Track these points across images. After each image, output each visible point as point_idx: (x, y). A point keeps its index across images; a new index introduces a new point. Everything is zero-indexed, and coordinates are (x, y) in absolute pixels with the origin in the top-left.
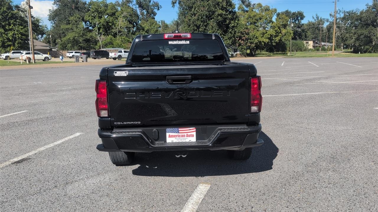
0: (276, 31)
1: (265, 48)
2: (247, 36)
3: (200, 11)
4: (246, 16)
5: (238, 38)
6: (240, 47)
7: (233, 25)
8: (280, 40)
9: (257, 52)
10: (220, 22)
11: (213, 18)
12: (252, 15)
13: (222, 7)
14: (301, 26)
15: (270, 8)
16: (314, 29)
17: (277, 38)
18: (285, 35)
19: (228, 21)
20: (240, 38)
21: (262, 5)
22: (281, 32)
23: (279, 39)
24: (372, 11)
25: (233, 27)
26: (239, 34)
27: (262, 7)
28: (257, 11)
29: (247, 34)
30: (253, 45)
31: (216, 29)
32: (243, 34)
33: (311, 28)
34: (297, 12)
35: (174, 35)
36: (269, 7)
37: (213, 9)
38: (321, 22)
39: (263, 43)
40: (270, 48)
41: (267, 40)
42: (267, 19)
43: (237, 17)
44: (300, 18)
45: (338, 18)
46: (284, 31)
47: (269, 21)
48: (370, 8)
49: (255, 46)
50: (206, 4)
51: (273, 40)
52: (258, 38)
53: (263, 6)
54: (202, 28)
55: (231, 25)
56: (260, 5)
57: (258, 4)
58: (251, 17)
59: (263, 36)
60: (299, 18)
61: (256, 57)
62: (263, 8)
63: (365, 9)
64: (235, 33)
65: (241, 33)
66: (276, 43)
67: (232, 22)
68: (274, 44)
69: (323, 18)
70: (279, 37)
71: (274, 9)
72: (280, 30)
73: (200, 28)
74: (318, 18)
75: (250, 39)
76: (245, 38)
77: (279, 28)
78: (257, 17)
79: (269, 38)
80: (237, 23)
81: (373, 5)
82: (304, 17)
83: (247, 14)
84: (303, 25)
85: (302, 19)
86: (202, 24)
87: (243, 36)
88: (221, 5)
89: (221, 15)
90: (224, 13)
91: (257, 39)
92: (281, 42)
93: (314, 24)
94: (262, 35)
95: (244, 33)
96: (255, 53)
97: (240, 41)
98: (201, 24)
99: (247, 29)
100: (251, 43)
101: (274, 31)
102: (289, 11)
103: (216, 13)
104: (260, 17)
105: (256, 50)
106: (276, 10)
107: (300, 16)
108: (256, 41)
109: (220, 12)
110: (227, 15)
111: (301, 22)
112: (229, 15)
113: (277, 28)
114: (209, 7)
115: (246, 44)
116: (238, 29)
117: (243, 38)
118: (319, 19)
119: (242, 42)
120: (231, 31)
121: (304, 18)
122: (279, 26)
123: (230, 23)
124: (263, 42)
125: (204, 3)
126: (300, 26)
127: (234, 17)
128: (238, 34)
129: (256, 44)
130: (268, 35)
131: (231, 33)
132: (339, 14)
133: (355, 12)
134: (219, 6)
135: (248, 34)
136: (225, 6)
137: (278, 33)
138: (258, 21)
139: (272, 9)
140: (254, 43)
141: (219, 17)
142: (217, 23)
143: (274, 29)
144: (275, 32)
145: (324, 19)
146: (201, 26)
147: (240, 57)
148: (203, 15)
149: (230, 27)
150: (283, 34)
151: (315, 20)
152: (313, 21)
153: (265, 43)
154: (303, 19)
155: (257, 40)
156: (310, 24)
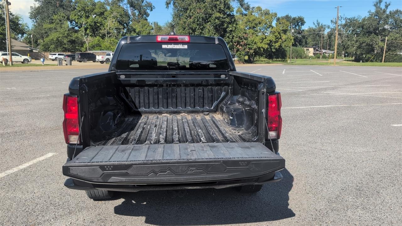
0: (276, 36)
1: (264, 54)
2: (245, 41)
3: (195, 13)
4: (245, 19)
5: (236, 43)
6: (238, 52)
7: (230, 29)
8: (280, 46)
9: (255, 59)
10: (217, 25)
11: (210, 21)
12: (251, 19)
13: (220, 9)
14: (302, 32)
15: (271, 12)
16: (315, 35)
17: (277, 44)
18: (286, 41)
19: (226, 25)
20: (238, 43)
22: (281, 38)
23: (279, 45)
24: (374, 18)
25: (231, 31)
26: (237, 39)
27: (262, 10)
28: (256, 14)
29: (245, 39)
30: (252, 51)
31: (212, 33)
32: (241, 39)
33: (312, 34)
34: (297, 17)
35: (169, 38)
36: (269, 11)
37: (210, 11)
38: (322, 28)
39: (262, 49)
40: (269, 55)
41: (267, 46)
42: (266, 23)
43: (235, 20)
44: (301, 24)
45: (339, 24)
46: (284, 37)
47: (269, 26)
48: (372, 15)
49: (254, 52)
50: (203, 6)
51: (273, 46)
52: (257, 44)
53: (263, 10)
54: (198, 31)
55: (228, 29)
56: (259, 9)
57: (257, 8)
58: (250, 21)
59: (262, 42)
60: (300, 24)
61: (254, 64)
62: (262, 11)
63: (367, 16)
64: (233, 38)
65: (239, 37)
66: (276, 49)
67: (230, 26)
68: (274, 50)
69: (324, 24)
70: (279, 43)
71: (274, 13)
72: (280, 35)
73: (196, 31)
74: (318, 24)
75: (249, 45)
76: (243, 43)
77: (279, 33)
78: (257, 22)
79: (269, 44)
80: (235, 27)
81: (375, 12)
82: (305, 22)
83: (246, 17)
84: (303, 31)
85: (302, 24)
86: (198, 27)
87: (241, 41)
88: (218, 7)
89: (218, 18)
90: (222, 16)
91: (256, 45)
92: (281, 48)
93: (314, 31)
94: (261, 41)
95: (243, 37)
96: (253, 59)
98: (196, 27)
99: (245, 33)
100: (250, 49)
101: (274, 37)
102: (289, 16)
103: (214, 16)
104: (259, 21)
105: (254, 57)
106: (276, 14)
107: (300, 21)
108: (255, 47)
109: (218, 15)
110: (225, 18)
111: (301, 28)
112: (226, 18)
113: (277, 34)
114: (206, 9)
115: (244, 49)
116: (236, 33)
117: (241, 43)
118: (320, 25)
119: (240, 47)
120: (228, 35)
121: (305, 24)
122: (279, 31)
123: (227, 27)
124: (262, 47)
125: (200, 4)
126: (301, 32)
127: (233, 20)
128: (236, 39)
129: (255, 50)
130: (268, 40)
131: (228, 37)
132: (340, 20)
133: (357, 19)
134: (216, 8)
135: (246, 39)
136: (223, 9)
137: (277, 38)
138: (257, 25)
139: (272, 13)
140: (253, 49)
141: (217, 20)
142: (214, 26)
143: (274, 34)
144: (275, 38)
145: (325, 25)
146: (197, 29)
147: (237, 63)
148: (199, 18)
149: (228, 31)
150: (283, 40)
151: (316, 26)
152: (314, 27)
153: (264, 49)
154: (303, 25)
155: (256, 46)
156: (310, 30)
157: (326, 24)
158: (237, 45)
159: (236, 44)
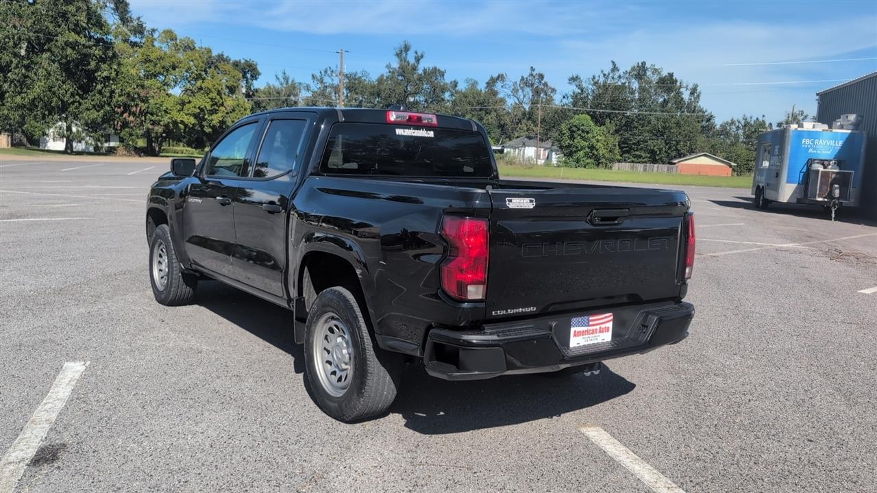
0: (212, 99)
1: (184, 137)
2: (143, 106)
3: (8, 25)
4: (139, 54)
5: (119, 108)
6: (127, 130)
7: (105, 74)
8: (222, 122)
9: (165, 146)
10: (69, 62)
11: (49, 50)
12: (153, 57)
13: (77, 25)
14: (253, 94)
15: (197, 46)
16: (279, 103)
17: (214, 116)
18: (234, 110)
19: (93, 64)
20: (126, 108)
21: (175, 36)
22: (222, 105)
23: (221, 119)
24: (397, 79)
25: (108, 78)
26: (123, 99)
27: (176, 39)
28: (161, 47)
29: (143, 101)
30: (159, 129)
31: (57, 80)
32: (133, 100)
33: (273, 100)
34: (243, 61)
35: (410, 117)
36: (193, 42)
37: (51, 27)
38: (293, 89)
39: (181, 126)
40: (197, 139)
41: (192, 120)
42: (190, 68)
43: (115, 55)
44: (252, 76)
45: (328, 84)
46: (230, 102)
47: (197, 75)
48: (393, 73)
49: (164, 132)
50: (29, 12)
51: (205, 120)
52: (170, 113)
53: (179, 37)
54: (17, 71)
55: (99, 73)
56: (170, 35)
57: (165, 32)
58: (150, 61)
59: (182, 110)
60: (249, 76)
61: (161, 158)
62: (178, 42)
63: (385, 75)
64: (111, 97)
65: (128, 95)
66: (213, 127)
67: (103, 66)
68: (208, 130)
69: (297, 81)
70: (220, 114)
71: (205, 49)
72: (221, 98)
73: (10, 71)
74: (286, 79)
75: (152, 114)
76: (139, 109)
77: (219, 93)
78: (167, 63)
79: (196, 116)
80: (115, 70)
81: (399, 68)
82: (259, 74)
83: (140, 50)
84: (257, 91)
85: (254, 77)
86: (15, 61)
87: (133, 103)
88: (72, 19)
89: (73, 46)
90: (83, 41)
91: (169, 115)
92: (224, 127)
93: (278, 93)
94: (179, 107)
95: (136, 96)
96: (160, 148)
97: (126, 115)
98: (12, 62)
99: (143, 87)
100: (154, 123)
101: (209, 100)
102: (225, 57)
103: (61, 40)
104: (173, 63)
105: (162, 142)
106: (210, 51)
107: (249, 70)
108: (166, 119)
109: (73, 37)
110: (90, 47)
111: (252, 84)
112: (94, 48)
113: (216, 95)
114: (39, 20)
115: (141, 124)
116: (119, 85)
117: (134, 109)
118: (290, 82)
119: (131, 118)
120: (101, 88)
121: (260, 76)
122: (220, 89)
123: (98, 69)
124: (182, 122)
125: (20, 6)
126: (251, 93)
127: (109, 54)
128: (120, 99)
129: (167, 126)
130: (195, 107)
131: (100, 92)
132: (330, 77)
133: (360, 77)
134: (67, 21)
135: (145, 100)
136: (84, 25)
137: (216, 104)
138: (168, 71)
139: (201, 48)
140: (162, 123)
141: (69, 51)
142: (60, 64)
143: (208, 94)
144: (211, 103)
145: (300, 83)
146: (13, 65)
147: (125, 155)
148: (20, 39)
149: (99, 78)
150: (228, 108)
151: (281, 84)
152: (277, 85)
153: (186, 126)
154: (256, 79)
155: (169, 118)
156: (269, 92)
157: (302, 82)
158: (122, 113)
159: (119, 110)
